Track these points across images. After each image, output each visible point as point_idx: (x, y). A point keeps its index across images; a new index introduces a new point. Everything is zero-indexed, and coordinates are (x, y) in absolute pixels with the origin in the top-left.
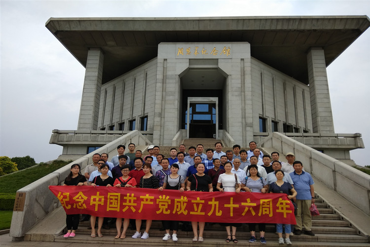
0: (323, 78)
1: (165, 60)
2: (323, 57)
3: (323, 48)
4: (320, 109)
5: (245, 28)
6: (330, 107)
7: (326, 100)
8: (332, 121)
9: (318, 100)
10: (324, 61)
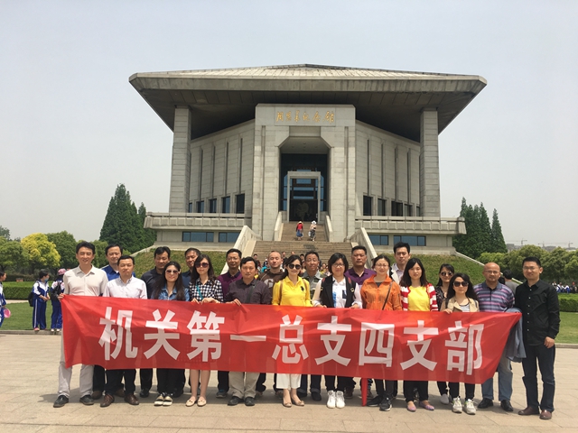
0: (434, 149)
1: (264, 127)
2: (436, 121)
3: (437, 109)
4: (427, 187)
5: (349, 90)
6: (438, 185)
7: (434, 176)
8: (438, 201)
9: (426, 176)
10: (436, 127)
